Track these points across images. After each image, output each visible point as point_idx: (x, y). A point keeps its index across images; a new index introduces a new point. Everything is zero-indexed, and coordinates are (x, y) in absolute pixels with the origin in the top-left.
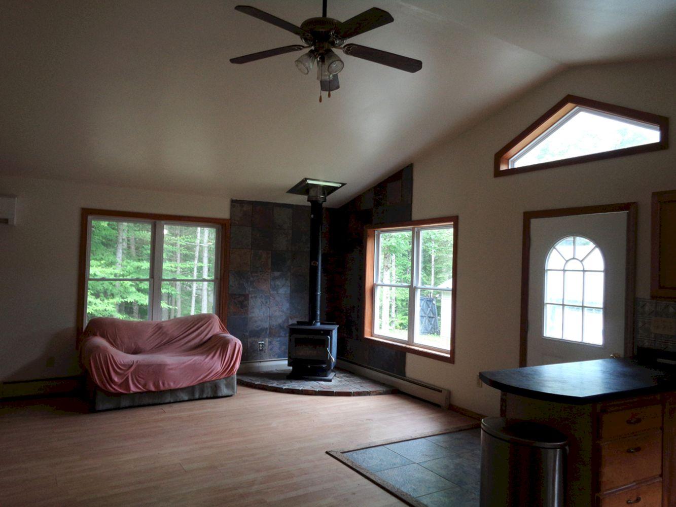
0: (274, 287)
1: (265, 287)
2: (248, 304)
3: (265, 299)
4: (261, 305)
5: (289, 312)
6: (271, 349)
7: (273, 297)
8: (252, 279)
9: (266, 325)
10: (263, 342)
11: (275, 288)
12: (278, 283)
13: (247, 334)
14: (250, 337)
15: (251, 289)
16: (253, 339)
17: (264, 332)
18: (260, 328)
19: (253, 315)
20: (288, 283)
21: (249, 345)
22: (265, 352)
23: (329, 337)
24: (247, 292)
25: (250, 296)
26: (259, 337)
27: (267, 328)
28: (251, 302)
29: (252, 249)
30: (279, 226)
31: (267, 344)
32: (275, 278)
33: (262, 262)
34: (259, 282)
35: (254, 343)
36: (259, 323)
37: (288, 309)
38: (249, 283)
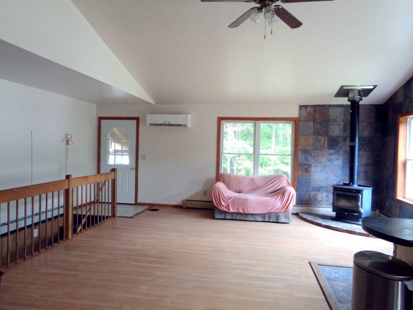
0: (330, 160)
1: (323, 160)
2: (311, 170)
3: (323, 168)
4: (321, 172)
5: (341, 177)
6: (327, 201)
7: (329, 167)
8: (313, 154)
9: (324, 185)
10: (322, 195)
11: (331, 161)
12: (332, 157)
13: (311, 189)
14: (312, 190)
15: (313, 161)
16: (315, 192)
17: (323, 189)
18: (319, 186)
19: (315, 177)
20: (341, 157)
21: (312, 196)
22: (323, 202)
23: (360, 195)
24: (310, 163)
25: (312, 165)
26: (319, 191)
27: (325, 187)
28: (313, 169)
29: (313, 135)
30: (333, 119)
31: (325, 197)
32: (330, 154)
33: (321, 144)
34: (319, 157)
35: (315, 195)
36: (319, 183)
37: (340, 175)
38: (312, 157)
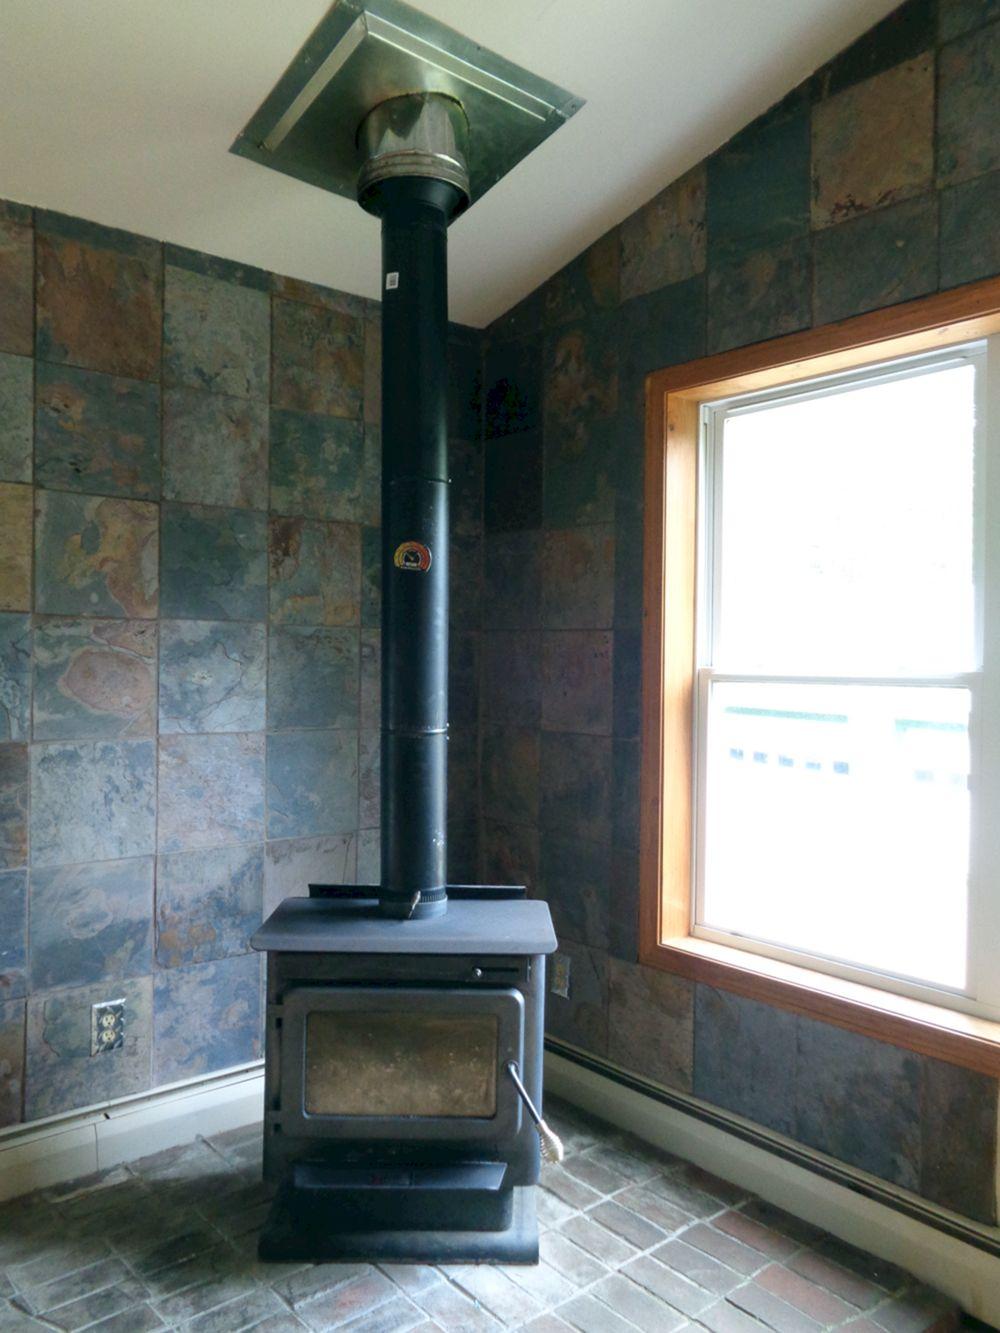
0: (178, 697)
1: (126, 699)
2: (24, 801)
3: (132, 767)
4: (108, 801)
5: (262, 824)
6: (169, 1032)
7: (173, 754)
8: (42, 656)
9: (140, 907)
10: (118, 1002)
11: (184, 705)
12: (200, 675)
13: (24, 971)
14: (40, 982)
15: (40, 716)
16: (61, 992)
17: (130, 944)
18: (99, 927)
19: (61, 859)
20: (256, 677)
21: (34, 1032)
22: (134, 1054)
23: (518, 996)
24: (15, 734)
25: (35, 752)
26: (94, 976)
27: (144, 923)
28: (43, 786)
29: (37, 485)
30: (200, 372)
31: (145, 1006)
32: (185, 653)
33: (105, 561)
34: (89, 673)
35: (67, 1014)
36: (96, 901)
37: (255, 811)
38: (28, 680)
